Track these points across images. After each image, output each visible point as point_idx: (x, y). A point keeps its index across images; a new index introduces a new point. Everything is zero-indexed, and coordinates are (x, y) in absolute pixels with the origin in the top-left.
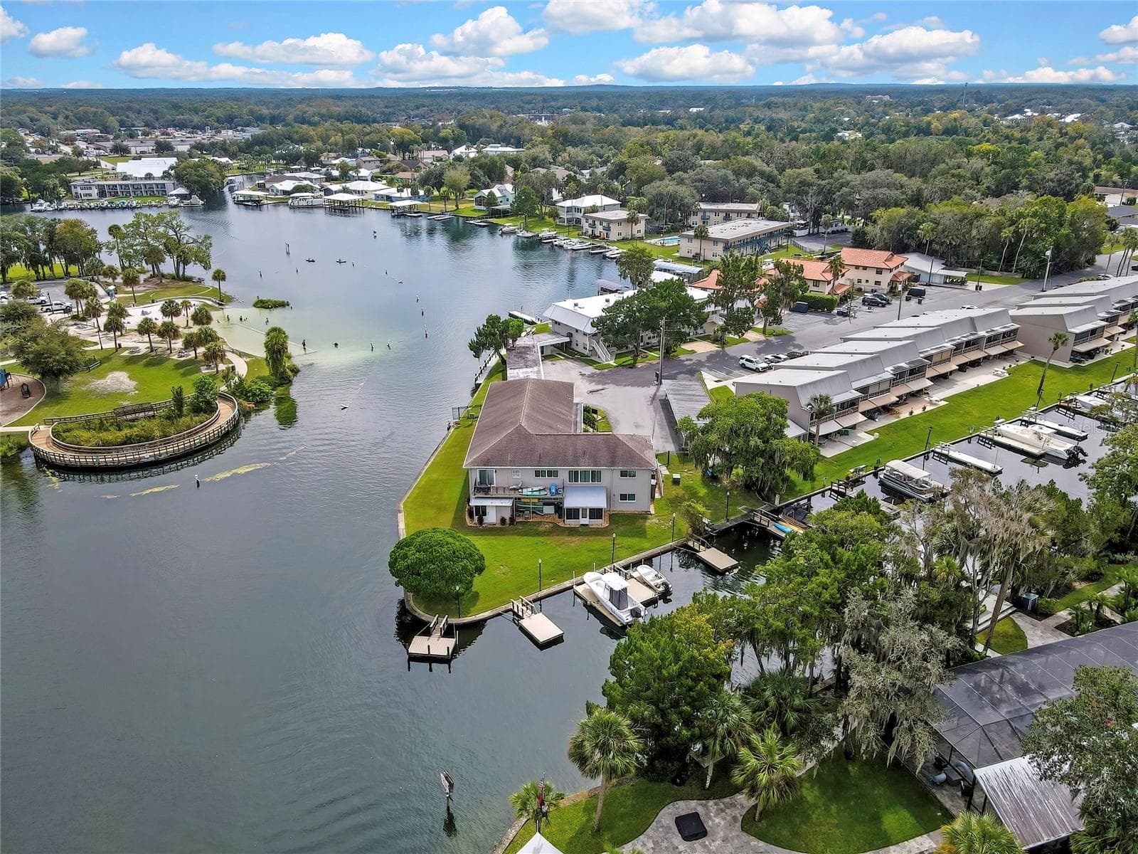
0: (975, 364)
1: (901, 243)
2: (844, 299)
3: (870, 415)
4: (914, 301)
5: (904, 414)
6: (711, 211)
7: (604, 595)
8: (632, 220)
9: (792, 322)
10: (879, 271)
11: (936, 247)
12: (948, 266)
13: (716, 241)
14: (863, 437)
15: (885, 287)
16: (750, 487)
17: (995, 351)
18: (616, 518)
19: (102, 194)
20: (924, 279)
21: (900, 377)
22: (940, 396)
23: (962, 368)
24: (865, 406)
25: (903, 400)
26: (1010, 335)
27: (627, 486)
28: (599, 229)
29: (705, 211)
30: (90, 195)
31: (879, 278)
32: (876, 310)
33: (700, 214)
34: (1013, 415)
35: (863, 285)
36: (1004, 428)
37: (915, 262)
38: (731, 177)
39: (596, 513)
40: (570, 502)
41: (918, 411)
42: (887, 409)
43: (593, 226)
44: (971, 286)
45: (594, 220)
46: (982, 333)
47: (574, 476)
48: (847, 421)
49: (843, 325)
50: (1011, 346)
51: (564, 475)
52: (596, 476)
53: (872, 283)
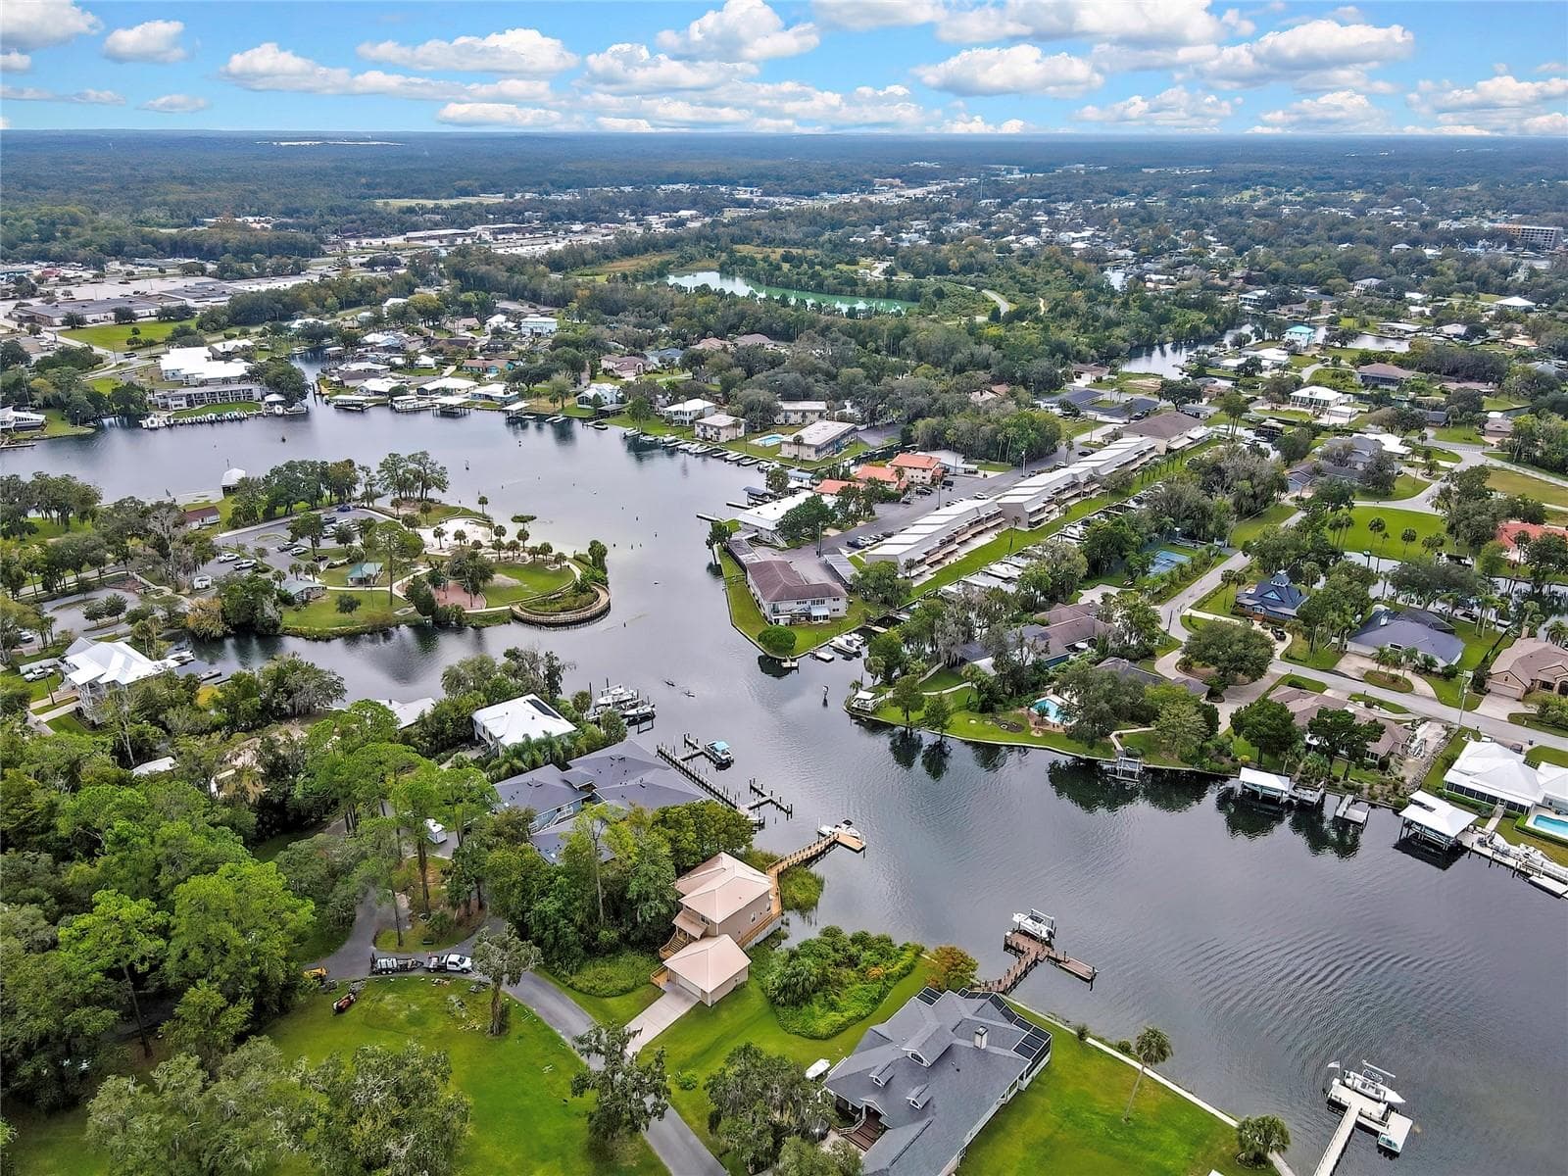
0: (981, 532)
1: (935, 443)
2: (905, 491)
3: (931, 565)
4: (947, 488)
5: (947, 562)
6: (791, 411)
7: (844, 643)
8: (736, 425)
9: (879, 509)
10: (924, 470)
11: (958, 445)
12: (967, 460)
13: (809, 446)
14: (928, 577)
15: (928, 480)
16: (886, 602)
17: (989, 525)
18: (833, 619)
19: (190, 403)
20: (952, 471)
21: (943, 544)
22: (963, 552)
23: (974, 536)
24: (928, 561)
25: (946, 556)
26: (997, 515)
27: (835, 605)
28: (710, 433)
29: (786, 411)
30: (181, 405)
31: (924, 474)
32: (925, 497)
33: (783, 414)
34: (998, 560)
35: (915, 480)
36: (993, 567)
37: (947, 458)
38: (801, 379)
39: (826, 617)
40: (814, 613)
41: (953, 561)
42: (938, 562)
43: (704, 430)
44: (981, 473)
45: (705, 426)
46: (983, 516)
47: (813, 603)
48: (921, 569)
49: (910, 510)
50: (999, 521)
51: (809, 603)
52: (823, 602)
53: (920, 478)
